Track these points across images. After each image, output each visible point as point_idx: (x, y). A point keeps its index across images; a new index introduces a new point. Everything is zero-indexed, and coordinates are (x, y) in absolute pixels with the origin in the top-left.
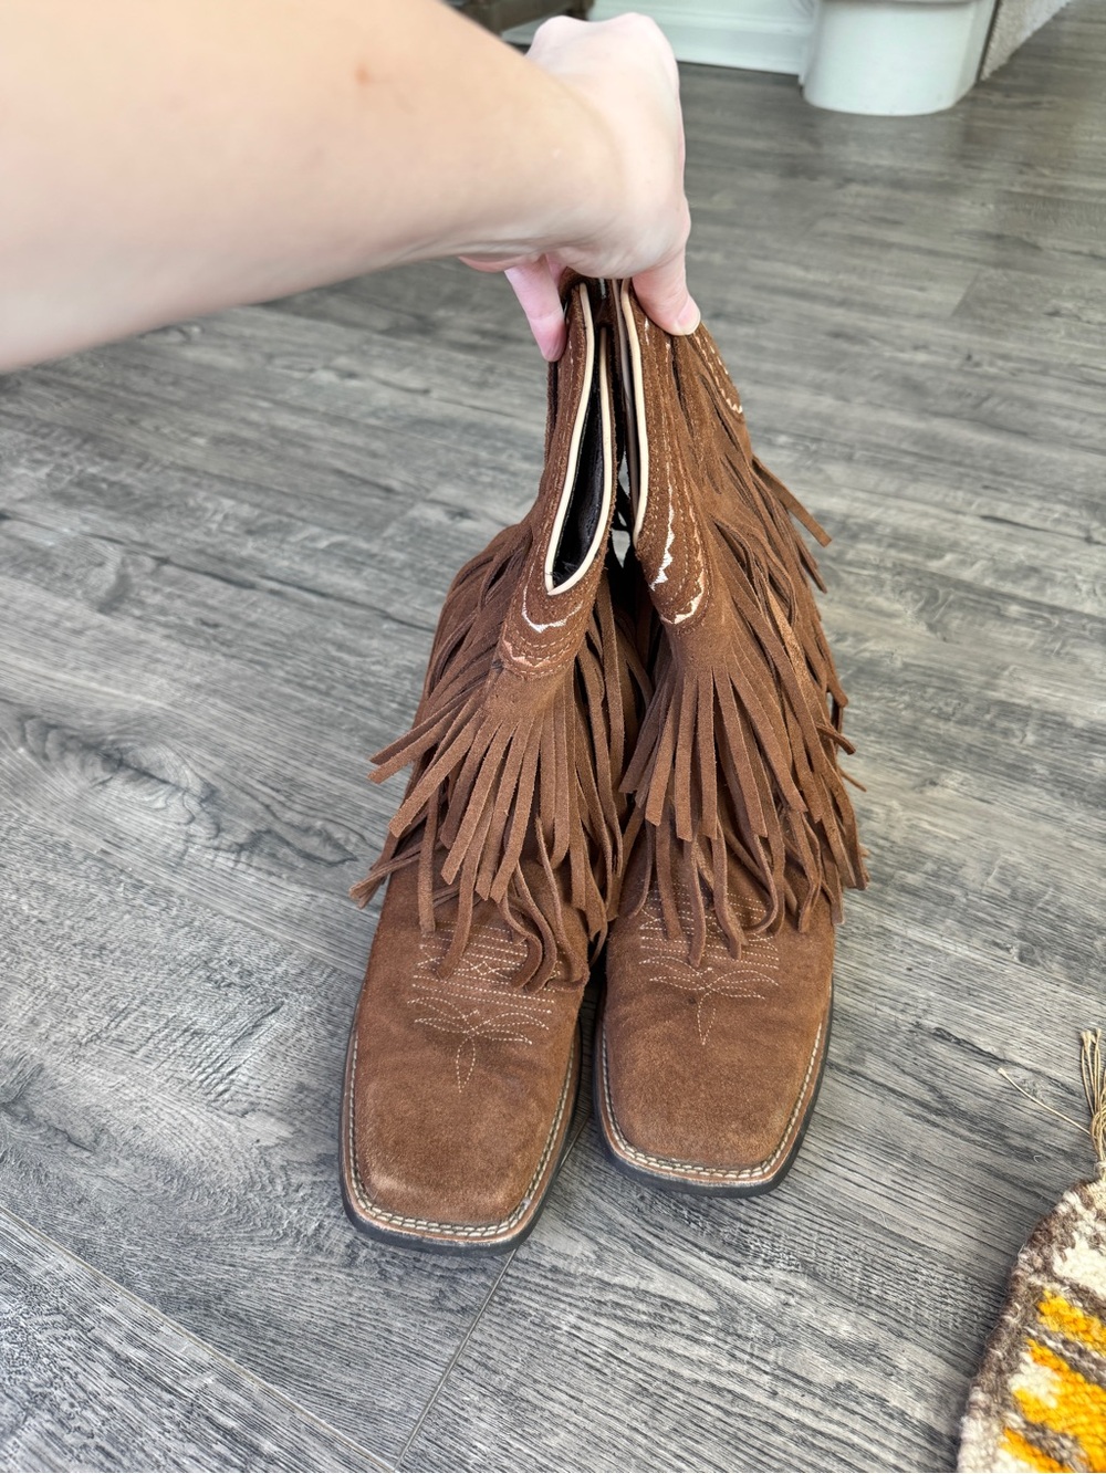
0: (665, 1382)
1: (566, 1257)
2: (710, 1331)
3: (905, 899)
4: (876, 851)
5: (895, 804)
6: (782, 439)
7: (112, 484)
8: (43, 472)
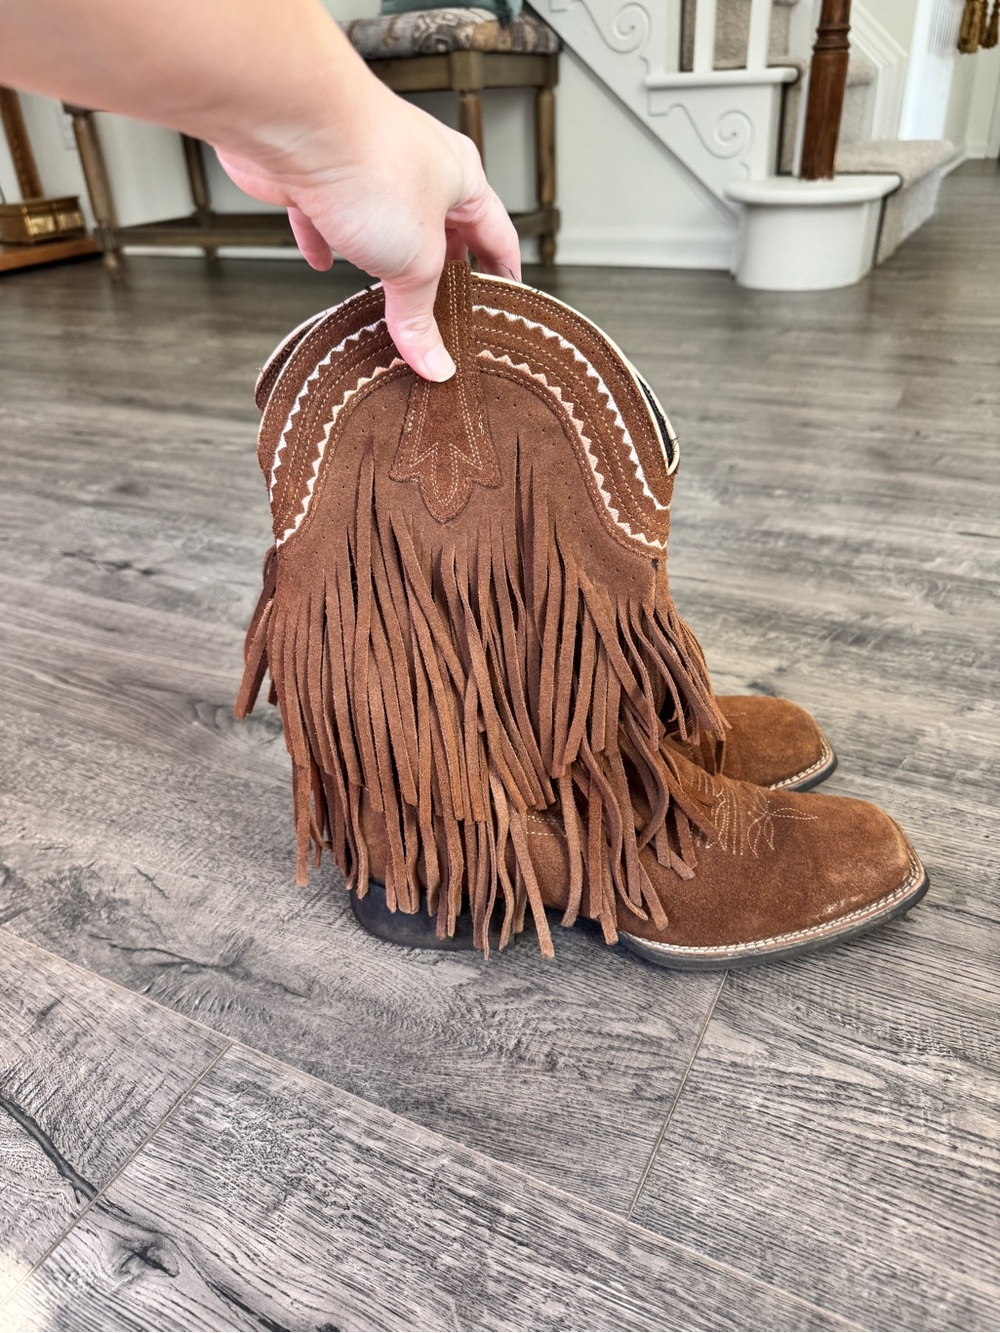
0: (854, 1144)
1: (742, 1055)
2: (884, 1103)
3: (969, 789)
4: (936, 757)
5: (942, 724)
6: (778, 492)
7: (237, 549)
8: (178, 543)
